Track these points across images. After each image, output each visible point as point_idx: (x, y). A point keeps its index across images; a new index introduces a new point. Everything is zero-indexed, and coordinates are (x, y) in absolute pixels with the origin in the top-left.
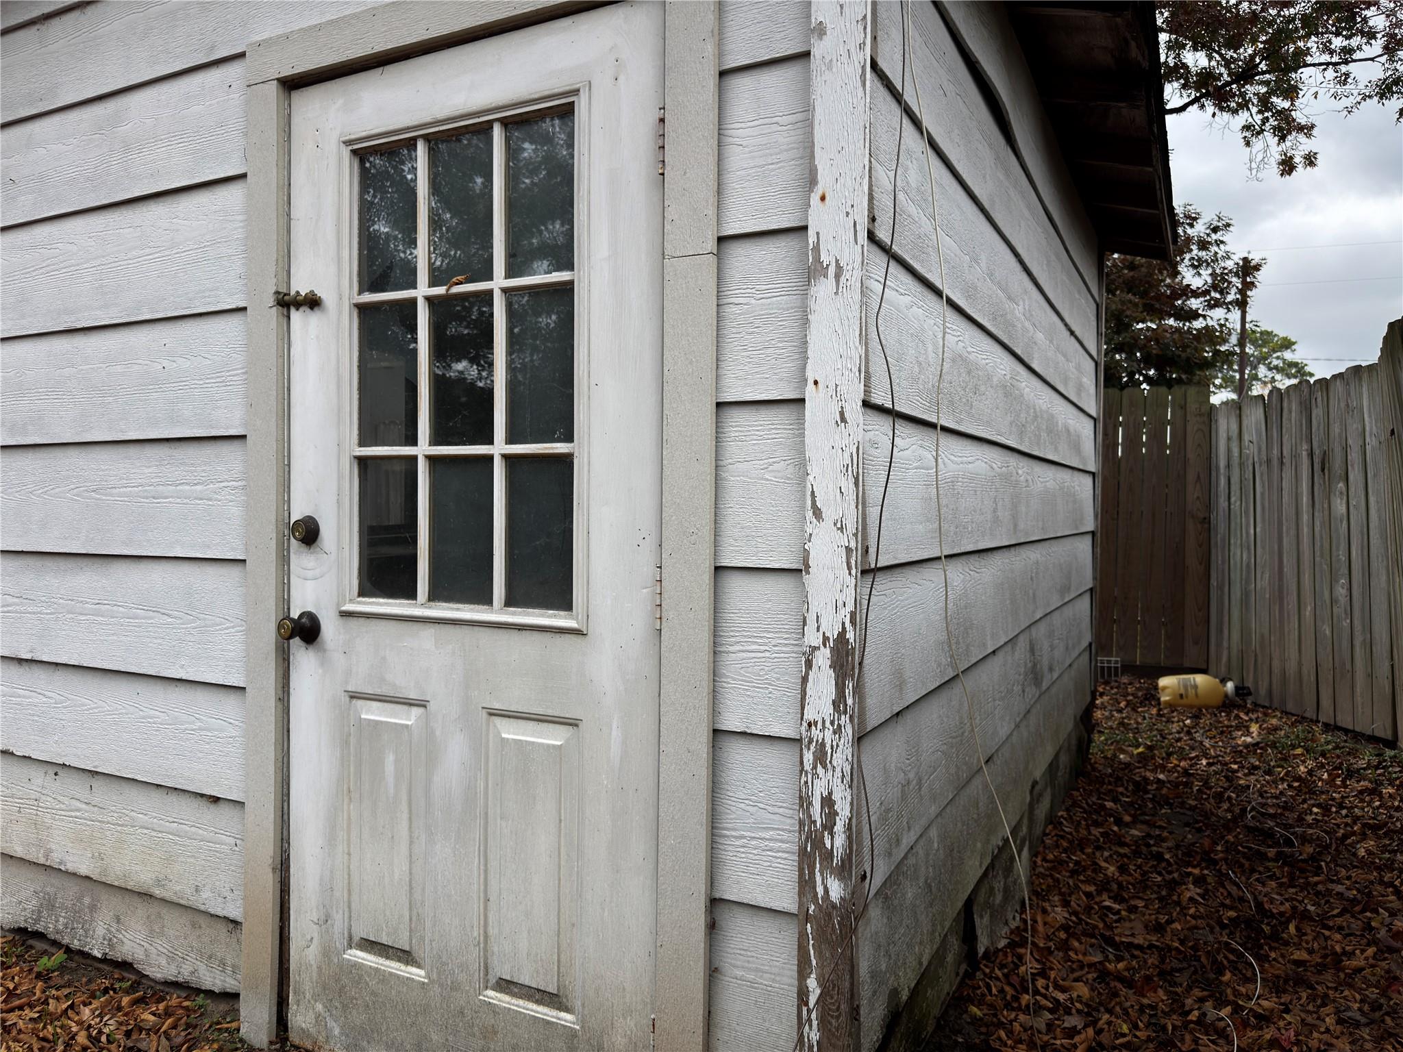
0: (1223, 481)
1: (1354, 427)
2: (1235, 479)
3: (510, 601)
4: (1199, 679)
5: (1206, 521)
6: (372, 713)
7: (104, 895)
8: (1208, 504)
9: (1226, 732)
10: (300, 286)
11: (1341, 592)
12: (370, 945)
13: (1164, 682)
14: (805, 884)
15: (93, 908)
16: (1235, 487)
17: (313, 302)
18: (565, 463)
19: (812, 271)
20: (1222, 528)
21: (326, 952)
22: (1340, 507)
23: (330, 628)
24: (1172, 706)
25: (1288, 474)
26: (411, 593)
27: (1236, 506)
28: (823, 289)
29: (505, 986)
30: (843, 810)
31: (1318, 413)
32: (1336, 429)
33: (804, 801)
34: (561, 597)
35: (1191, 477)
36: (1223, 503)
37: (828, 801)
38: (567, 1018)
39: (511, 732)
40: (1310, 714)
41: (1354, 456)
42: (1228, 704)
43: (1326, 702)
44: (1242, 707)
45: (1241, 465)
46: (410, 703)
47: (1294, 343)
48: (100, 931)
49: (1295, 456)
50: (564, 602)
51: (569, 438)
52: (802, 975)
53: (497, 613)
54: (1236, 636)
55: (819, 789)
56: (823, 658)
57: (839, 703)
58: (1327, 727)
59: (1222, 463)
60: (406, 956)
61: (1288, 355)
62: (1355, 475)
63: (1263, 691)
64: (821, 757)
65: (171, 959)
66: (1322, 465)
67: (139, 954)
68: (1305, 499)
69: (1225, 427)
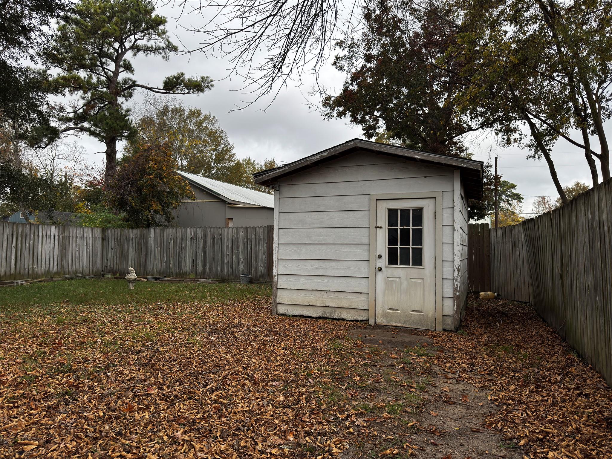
0: (493, 247)
1: (520, 236)
2: (496, 246)
3: (412, 265)
4: (489, 293)
5: (489, 256)
6: (391, 279)
7: (337, 309)
8: (490, 251)
9: (495, 303)
10: (378, 225)
11: (519, 271)
12: (390, 309)
13: (481, 293)
14: (454, 294)
15: (335, 312)
16: (496, 248)
17: (381, 227)
18: (421, 249)
19: (454, 230)
20: (493, 258)
21: (383, 311)
22: (518, 253)
23: (383, 269)
24: (483, 299)
25: (507, 245)
26: (397, 264)
27: (496, 253)
28: (455, 232)
29: (413, 311)
30: (459, 285)
31: (513, 232)
32: (517, 236)
33: (454, 285)
34: (421, 264)
35: (485, 246)
36: (493, 252)
37: (457, 285)
38: (422, 314)
39: (413, 280)
40: (513, 299)
41: (520, 242)
42: (495, 298)
43: (516, 296)
44: (499, 299)
45: (497, 243)
46: (397, 278)
47: (516, 186)
48: (337, 315)
49: (509, 242)
50: (421, 265)
51: (421, 245)
52: (454, 303)
53: (411, 266)
54: (497, 284)
55: (456, 284)
56: (456, 270)
57: (458, 275)
58: (517, 301)
59: (493, 243)
60: (397, 310)
61: (514, 191)
62: (520, 246)
63: (503, 296)
64: (456, 280)
65: (352, 317)
66: (514, 244)
67: (345, 317)
68: (511, 251)
69: (493, 234)
